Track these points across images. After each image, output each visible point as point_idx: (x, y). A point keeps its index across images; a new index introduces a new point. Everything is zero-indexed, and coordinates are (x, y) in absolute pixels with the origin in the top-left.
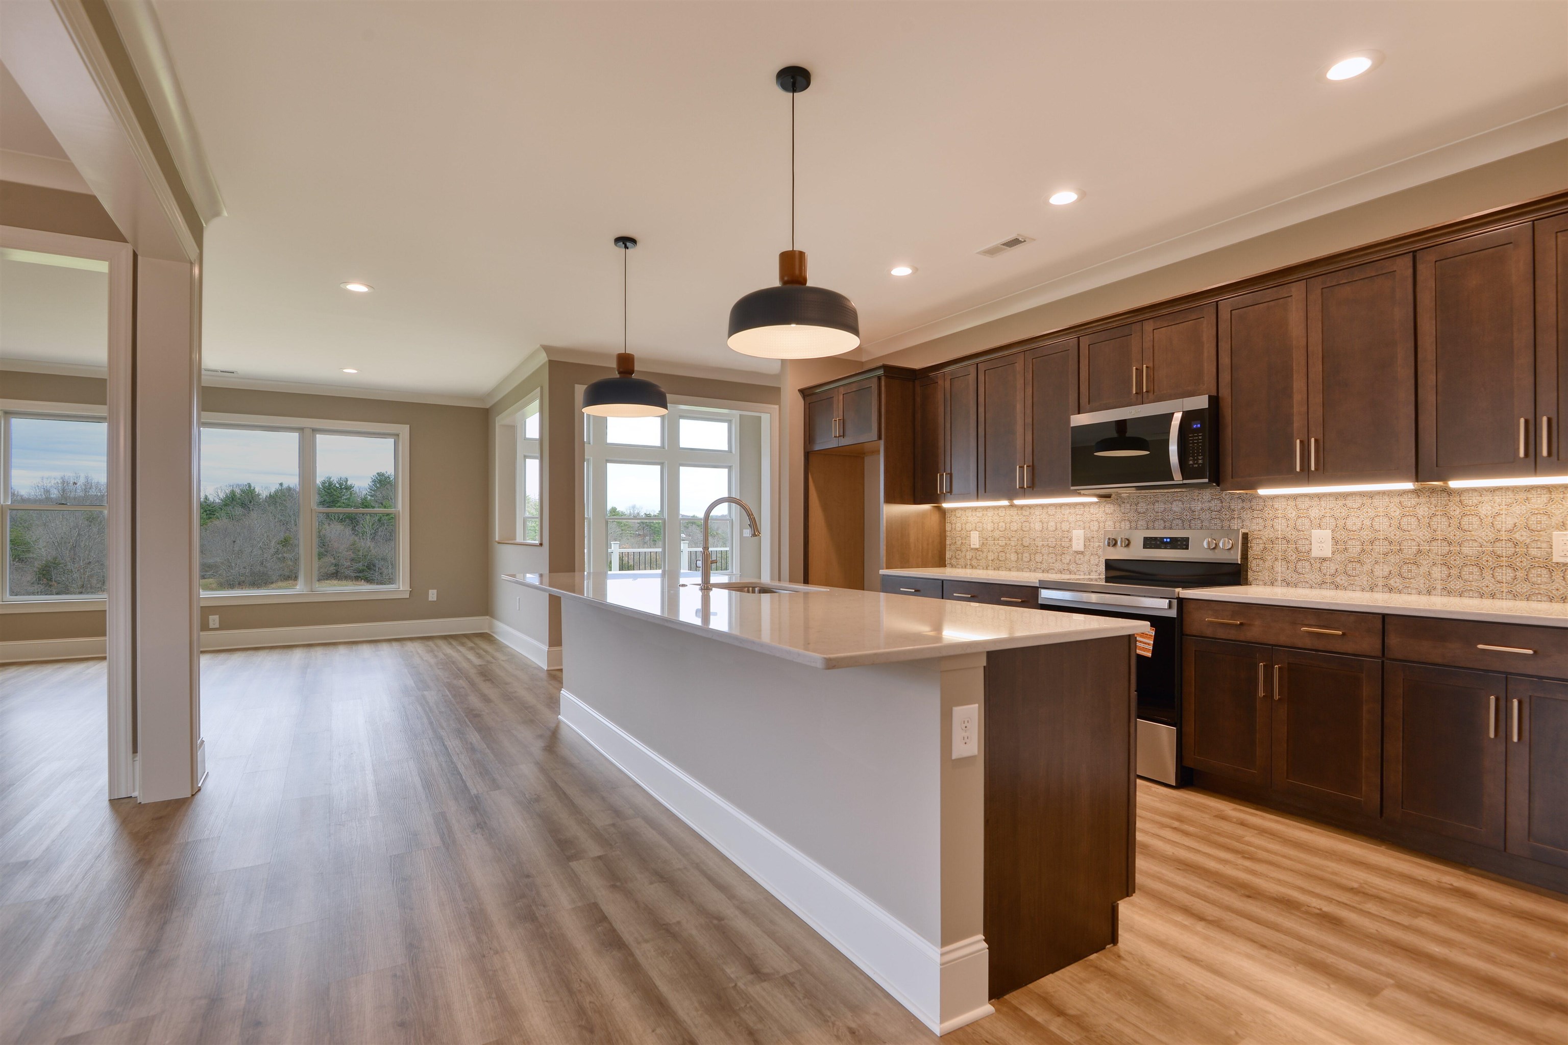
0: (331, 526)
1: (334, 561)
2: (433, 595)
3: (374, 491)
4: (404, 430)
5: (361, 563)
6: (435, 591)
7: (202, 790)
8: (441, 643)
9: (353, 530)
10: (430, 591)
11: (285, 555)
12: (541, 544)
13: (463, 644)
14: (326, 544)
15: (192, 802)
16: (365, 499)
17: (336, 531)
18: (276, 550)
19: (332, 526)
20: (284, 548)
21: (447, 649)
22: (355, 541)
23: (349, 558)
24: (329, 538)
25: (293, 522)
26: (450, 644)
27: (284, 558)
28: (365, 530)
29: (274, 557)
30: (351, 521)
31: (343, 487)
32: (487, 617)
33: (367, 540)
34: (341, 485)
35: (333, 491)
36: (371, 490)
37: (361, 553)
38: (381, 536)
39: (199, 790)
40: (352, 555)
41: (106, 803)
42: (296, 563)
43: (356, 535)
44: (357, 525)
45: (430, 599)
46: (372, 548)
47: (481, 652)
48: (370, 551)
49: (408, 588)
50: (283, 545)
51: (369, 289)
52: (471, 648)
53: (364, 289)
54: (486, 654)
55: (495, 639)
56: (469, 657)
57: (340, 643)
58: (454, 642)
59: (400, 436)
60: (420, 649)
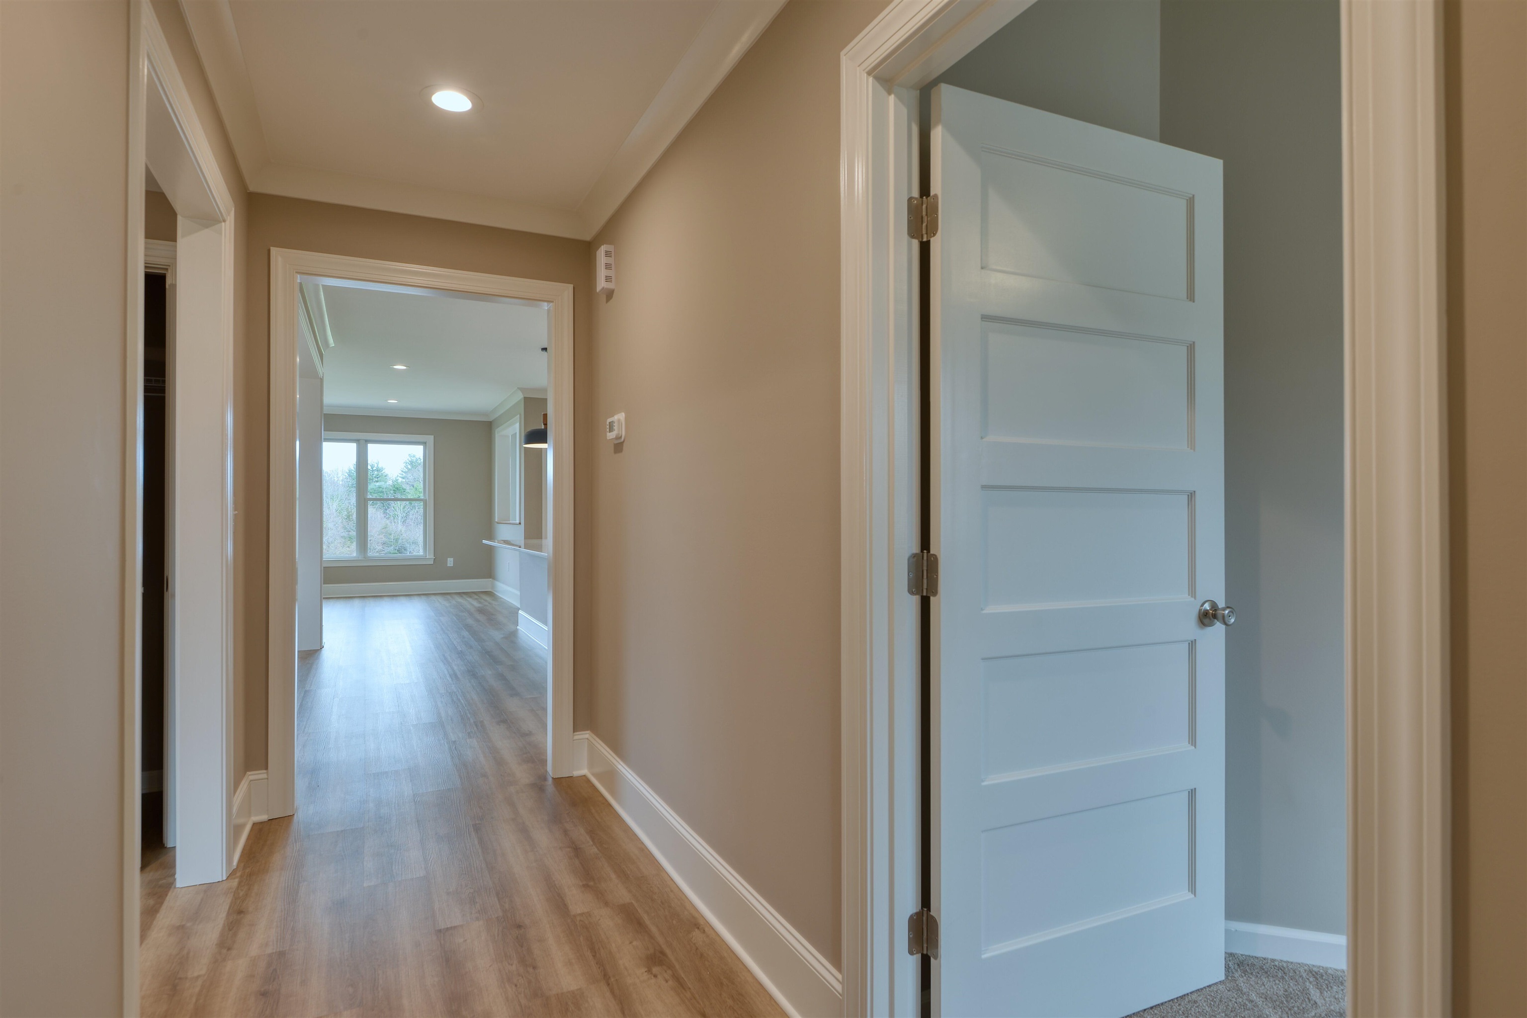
0: (377, 509)
2: (450, 562)
3: (405, 472)
4: (430, 439)
5: (392, 547)
6: (452, 559)
8: (455, 596)
10: (448, 559)
12: (520, 523)
13: (471, 597)
15: (321, 651)
16: (397, 481)
21: (459, 600)
22: (387, 525)
23: (381, 542)
26: (462, 597)
28: (396, 513)
30: (382, 504)
31: (374, 469)
32: (491, 579)
33: (398, 523)
36: (402, 471)
37: (392, 537)
38: (412, 519)
39: (323, 647)
40: (384, 539)
42: (329, 547)
43: (388, 518)
44: (388, 507)
45: (448, 565)
47: (483, 601)
48: (402, 535)
49: (432, 556)
51: (408, 368)
52: (476, 599)
53: (405, 368)
54: (487, 604)
55: (495, 594)
56: (473, 603)
57: (384, 596)
58: (465, 596)
59: (427, 444)
60: (440, 599)
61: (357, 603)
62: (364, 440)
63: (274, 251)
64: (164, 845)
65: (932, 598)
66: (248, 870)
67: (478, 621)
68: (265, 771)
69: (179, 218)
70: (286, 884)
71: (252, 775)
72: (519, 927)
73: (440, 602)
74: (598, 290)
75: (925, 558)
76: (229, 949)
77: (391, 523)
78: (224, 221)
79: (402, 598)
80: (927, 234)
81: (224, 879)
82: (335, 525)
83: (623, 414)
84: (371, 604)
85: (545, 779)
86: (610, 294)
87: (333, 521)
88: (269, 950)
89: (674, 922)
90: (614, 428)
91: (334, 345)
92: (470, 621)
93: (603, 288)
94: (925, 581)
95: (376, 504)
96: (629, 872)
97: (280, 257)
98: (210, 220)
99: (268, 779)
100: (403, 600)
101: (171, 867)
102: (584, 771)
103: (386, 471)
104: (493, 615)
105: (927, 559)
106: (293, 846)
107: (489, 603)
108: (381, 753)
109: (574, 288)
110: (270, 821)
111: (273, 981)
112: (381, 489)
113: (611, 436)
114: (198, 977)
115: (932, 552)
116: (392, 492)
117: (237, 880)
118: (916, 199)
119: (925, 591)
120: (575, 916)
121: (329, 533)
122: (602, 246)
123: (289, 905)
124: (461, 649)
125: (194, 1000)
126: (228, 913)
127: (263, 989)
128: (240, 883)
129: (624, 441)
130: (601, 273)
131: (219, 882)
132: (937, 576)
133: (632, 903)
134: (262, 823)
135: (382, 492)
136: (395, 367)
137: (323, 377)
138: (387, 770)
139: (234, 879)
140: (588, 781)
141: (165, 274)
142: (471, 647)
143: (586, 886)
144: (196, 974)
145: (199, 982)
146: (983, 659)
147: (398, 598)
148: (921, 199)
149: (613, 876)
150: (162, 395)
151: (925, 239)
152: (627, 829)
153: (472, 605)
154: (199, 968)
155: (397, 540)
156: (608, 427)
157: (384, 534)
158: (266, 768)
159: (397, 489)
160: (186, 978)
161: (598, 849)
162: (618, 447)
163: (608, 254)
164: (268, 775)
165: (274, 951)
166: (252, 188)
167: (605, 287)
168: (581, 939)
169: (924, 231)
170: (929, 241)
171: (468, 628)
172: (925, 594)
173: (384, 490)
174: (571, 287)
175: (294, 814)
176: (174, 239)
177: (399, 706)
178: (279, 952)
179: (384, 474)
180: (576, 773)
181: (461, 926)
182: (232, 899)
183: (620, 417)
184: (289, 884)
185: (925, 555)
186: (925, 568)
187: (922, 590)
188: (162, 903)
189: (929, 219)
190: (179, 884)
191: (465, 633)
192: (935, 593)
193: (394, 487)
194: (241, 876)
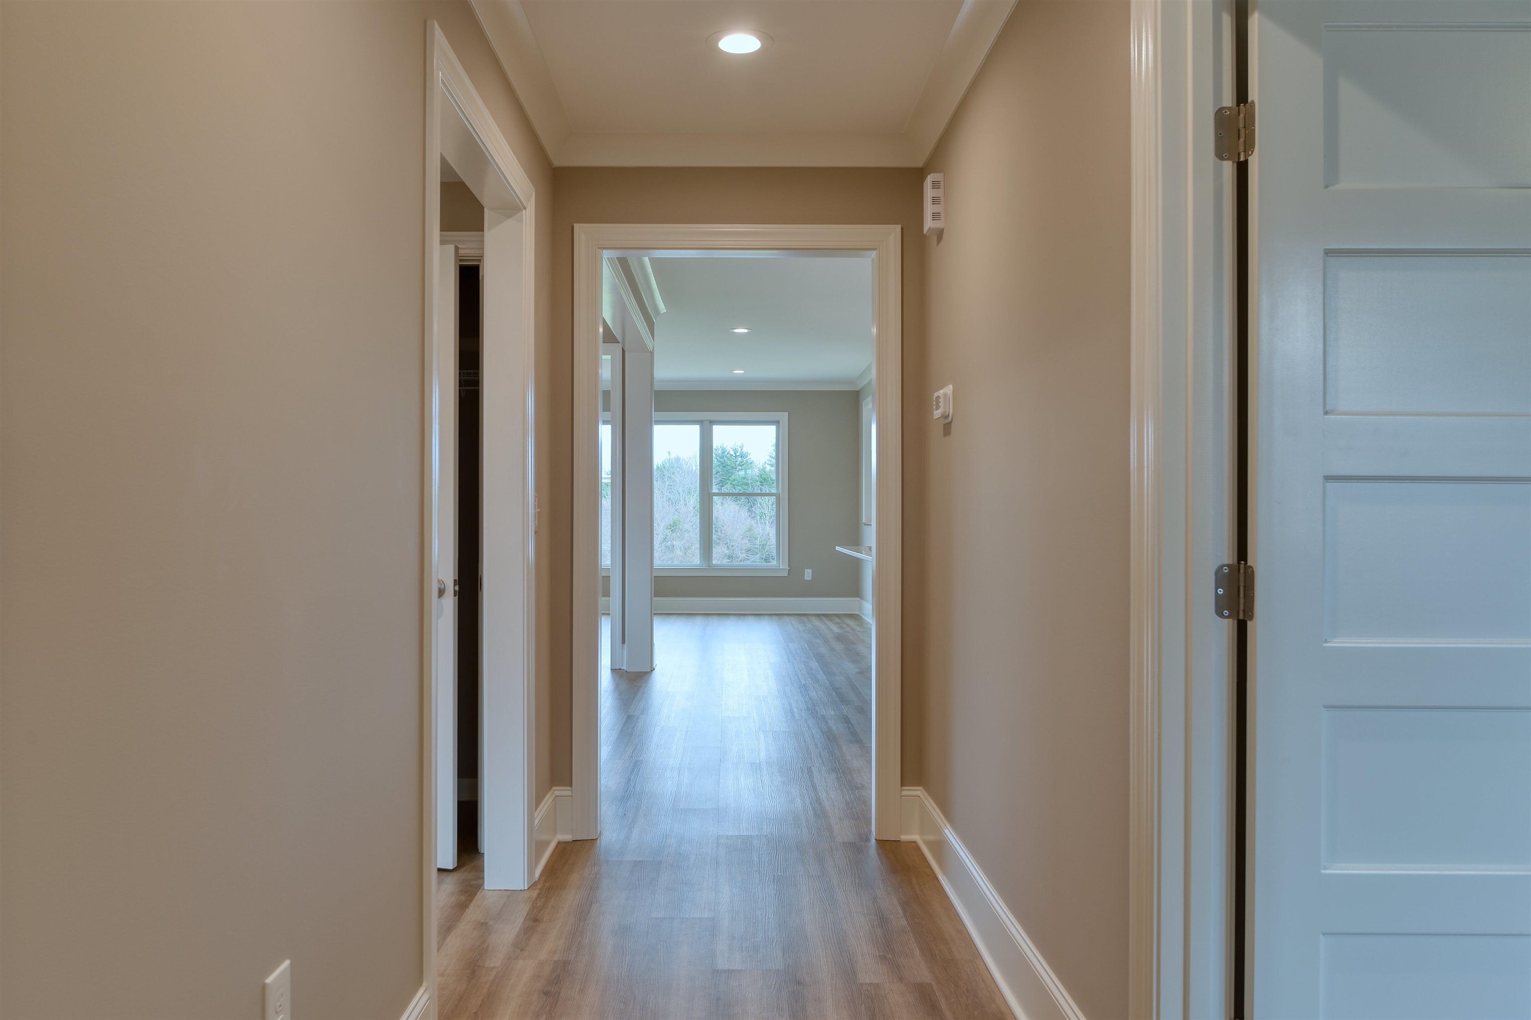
0: (724, 506)
1: (727, 551)
2: (808, 574)
4: (784, 417)
5: (758, 555)
6: (811, 571)
7: (656, 670)
8: (813, 618)
9: (749, 511)
10: (804, 570)
11: (674, 543)
13: (831, 620)
14: (719, 530)
15: (651, 674)
16: (764, 469)
17: (730, 512)
18: (664, 537)
19: (726, 506)
20: (673, 534)
21: (817, 622)
22: (752, 526)
24: (722, 521)
25: (682, 501)
26: (821, 619)
27: (673, 546)
28: (763, 511)
29: (663, 545)
30: (747, 500)
31: (738, 454)
32: (858, 599)
34: (735, 451)
35: (726, 459)
37: (758, 542)
39: (654, 670)
40: (748, 545)
41: (610, 670)
42: (685, 553)
45: (806, 578)
46: (771, 535)
47: (845, 626)
49: (787, 567)
50: (672, 531)
51: (750, 331)
52: (837, 623)
53: (746, 331)
54: (849, 629)
55: (862, 618)
56: (832, 628)
57: (731, 614)
58: (824, 619)
59: (781, 423)
60: (794, 621)
61: (699, 621)
62: (708, 421)
63: (577, 226)
64: (478, 850)
65: (1249, 623)
66: (547, 884)
67: (832, 649)
68: (569, 788)
69: (486, 210)
70: (580, 902)
71: (559, 791)
72: (799, 983)
73: (793, 625)
74: (925, 232)
75: (1242, 571)
76: (522, 950)
77: (757, 523)
78: (525, 208)
79: (750, 617)
80: (1245, 152)
81: (526, 888)
82: (693, 526)
83: (951, 387)
84: (715, 622)
85: (868, 840)
86: (940, 234)
87: (690, 522)
88: (556, 958)
89: (976, 1013)
90: (940, 404)
91: (666, 311)
92: (823, 650)
93: (930, 229)
94: (1242, 600)
95: (740, 500)
96: (937, 952)
97: (583, 233)
98: (512, 209)
99: (572, 796)
100: (751, 621)
101: (480, 870)
102: (916, 837)
103: (753, 457)
104: (853, 643)
105: (1245, 573)
106: (592, 869)
107: (852, 629)
108: (693, 789)
109: (902, 228)
110: (574, 842)
111: (556, 984)
112: (745, 481)
113: (937, 414)
114: (493, 968)
115: (1249, 564)
116: (758, 483)
117: (537, 892)
118: (1229, 108)
119: (1241, 613)
120: (861, 984)
121: (686, 536)
122: (929, 176)
123: (580, 921)
124: (805, 683)
125: (488, 986)
126: (525, 919)
127: (545, 989)
128: (539, 895)
129: (952, 421)
130: (929, 209)
131: (521, 890)
132: (1253, 593)
133: (931, 984)
134: (566, 843)
135: (747, 484)
136: (735, 331)
137: (653, 350)
138: (696, 807)
139: (535, 890)
140: (918, 848)
141: (479, 265)
142: (817, 681)
143: (883, 958)
144: (492, 965)
145: (494, 973)
146: (1325, 707)
147: (746, 617)
148: (1237, 108)
149: (917, 953)
150: (477, 388)
151: (1242, 159)
152: (949, 907)
153: (831, 629)
154: (495, 961)
155: (763, 546)
156: (934, 403)
157: (748, 539)
158: (571, 786)
159: (765, 479)
160: (484, 967)
161: (908, 923)
162: (947, 429)
163: (936, 185)
164: (572, 792)
165: (560, 959)
166: (557, 163)
167: (932, 227)
168: (863, 1008)
169: (1241, 149)
170: (1247, 160)
171: (819, 657)
172: (1241, 617)
173: (749, 482)
174: (898, 228)
175: (597, 839)
176: (481, 229)
177: (721, 742)
178: (564, 960)
179: (749, 461)
180: (904, 837)
181: (739, 971)
182: (530, 908)
183: (949, 389)
184: (583, 902)
185: (1242, 566)
186: (1242, 584)
187: (1238, 612)
188: (471, 901)
189: (1247, 132)
190: (487, 886)
191: (814, 664)
192: (1251, 617)
193: (761, 477)
194: (541, 889)
